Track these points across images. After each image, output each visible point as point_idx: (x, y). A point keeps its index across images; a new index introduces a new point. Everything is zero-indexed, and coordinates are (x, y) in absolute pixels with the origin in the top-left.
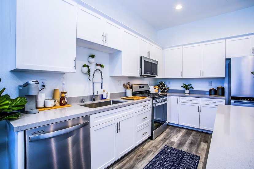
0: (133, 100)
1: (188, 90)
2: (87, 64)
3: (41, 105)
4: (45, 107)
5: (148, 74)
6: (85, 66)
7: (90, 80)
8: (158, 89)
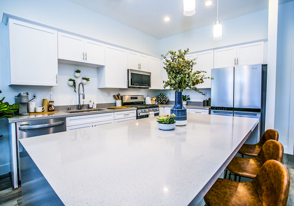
0: (114, 109)
1: (185, 101)
2: (73, 78)
3: (32, 110)
4: (35, 112)
5: (137, 85)
6: (70, 80)
7: (75, 92)
8: (156, 101)
